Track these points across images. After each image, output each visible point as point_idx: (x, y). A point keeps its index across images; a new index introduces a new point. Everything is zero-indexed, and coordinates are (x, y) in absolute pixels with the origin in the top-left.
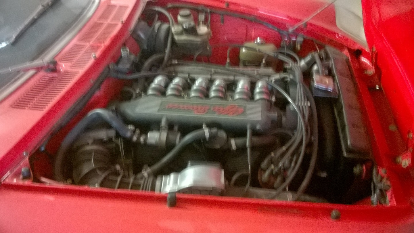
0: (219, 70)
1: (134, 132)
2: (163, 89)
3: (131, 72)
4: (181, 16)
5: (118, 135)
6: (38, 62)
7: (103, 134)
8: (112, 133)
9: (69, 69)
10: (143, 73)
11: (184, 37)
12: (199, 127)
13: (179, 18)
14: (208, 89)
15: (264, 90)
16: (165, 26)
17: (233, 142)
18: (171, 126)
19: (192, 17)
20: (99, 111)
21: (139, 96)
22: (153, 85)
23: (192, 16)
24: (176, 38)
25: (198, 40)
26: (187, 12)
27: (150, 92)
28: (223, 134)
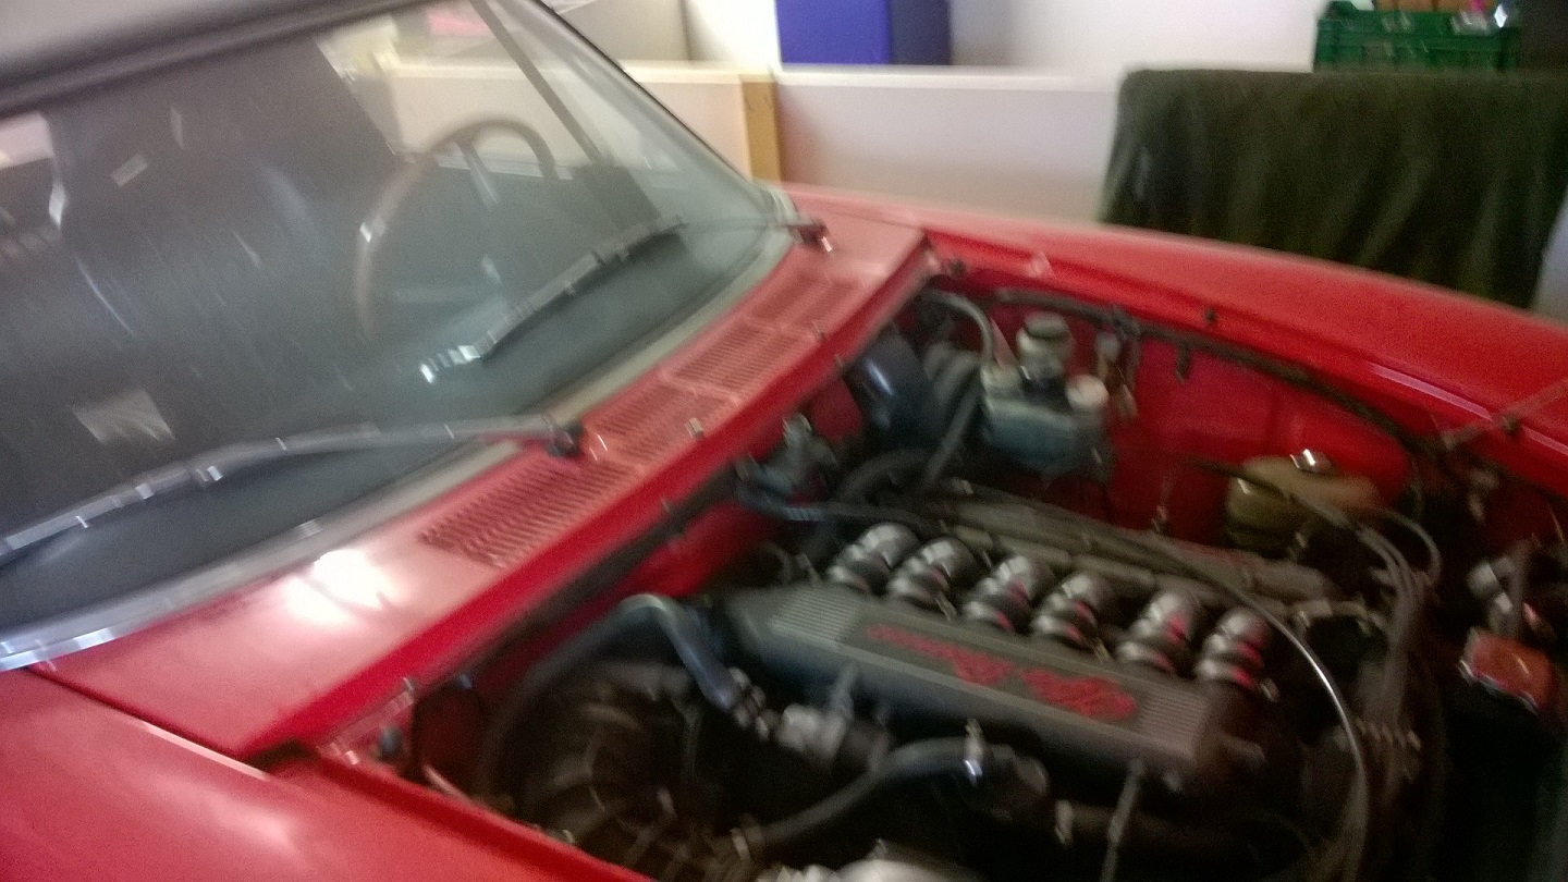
0: (1108, 543)
1: (746, 694)
2: (885, 570)
3: (799, 497)
4: (1034, 336)
5: (694, 694)
6: (535, 424)
7: (648, 678)
8: (676, 682)
9: (617, 459)
10: (840, 509)
11: (1018, 410)
12: (952, 727)
13: (1025, 343)
14: (1038, 601)
15: (1242, 649)
16: (962, 362)
17: (1065, 813)
18: (864, 705)
19: (1070, 344)
20: (656, 602)
21: (801, 577)
22: (856, 553)
23: (1071, 339)
24: (992, 405)
25: (1065, 424)
26: (1054, 323)
27: (839, 573)
28: (1036, 776)
